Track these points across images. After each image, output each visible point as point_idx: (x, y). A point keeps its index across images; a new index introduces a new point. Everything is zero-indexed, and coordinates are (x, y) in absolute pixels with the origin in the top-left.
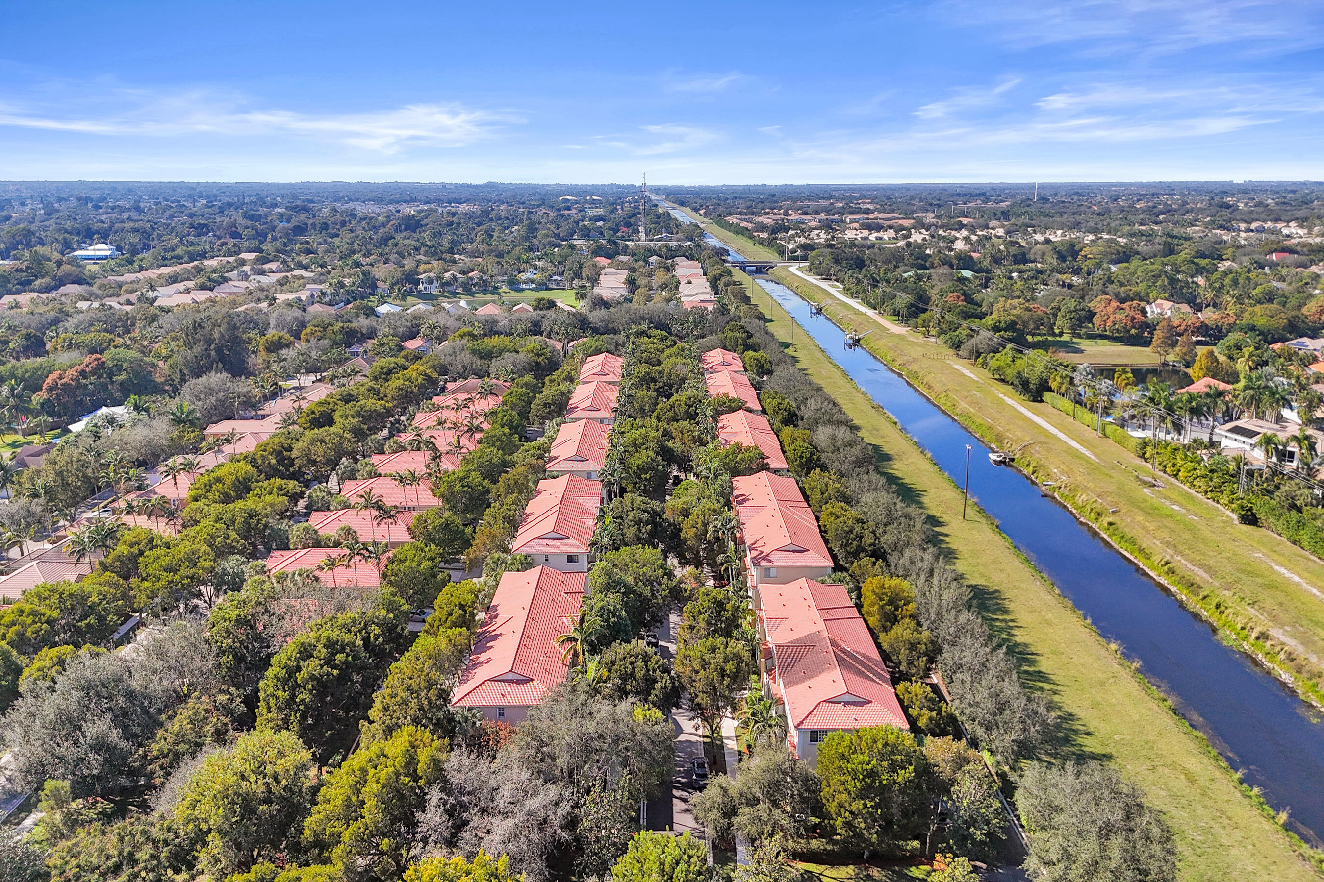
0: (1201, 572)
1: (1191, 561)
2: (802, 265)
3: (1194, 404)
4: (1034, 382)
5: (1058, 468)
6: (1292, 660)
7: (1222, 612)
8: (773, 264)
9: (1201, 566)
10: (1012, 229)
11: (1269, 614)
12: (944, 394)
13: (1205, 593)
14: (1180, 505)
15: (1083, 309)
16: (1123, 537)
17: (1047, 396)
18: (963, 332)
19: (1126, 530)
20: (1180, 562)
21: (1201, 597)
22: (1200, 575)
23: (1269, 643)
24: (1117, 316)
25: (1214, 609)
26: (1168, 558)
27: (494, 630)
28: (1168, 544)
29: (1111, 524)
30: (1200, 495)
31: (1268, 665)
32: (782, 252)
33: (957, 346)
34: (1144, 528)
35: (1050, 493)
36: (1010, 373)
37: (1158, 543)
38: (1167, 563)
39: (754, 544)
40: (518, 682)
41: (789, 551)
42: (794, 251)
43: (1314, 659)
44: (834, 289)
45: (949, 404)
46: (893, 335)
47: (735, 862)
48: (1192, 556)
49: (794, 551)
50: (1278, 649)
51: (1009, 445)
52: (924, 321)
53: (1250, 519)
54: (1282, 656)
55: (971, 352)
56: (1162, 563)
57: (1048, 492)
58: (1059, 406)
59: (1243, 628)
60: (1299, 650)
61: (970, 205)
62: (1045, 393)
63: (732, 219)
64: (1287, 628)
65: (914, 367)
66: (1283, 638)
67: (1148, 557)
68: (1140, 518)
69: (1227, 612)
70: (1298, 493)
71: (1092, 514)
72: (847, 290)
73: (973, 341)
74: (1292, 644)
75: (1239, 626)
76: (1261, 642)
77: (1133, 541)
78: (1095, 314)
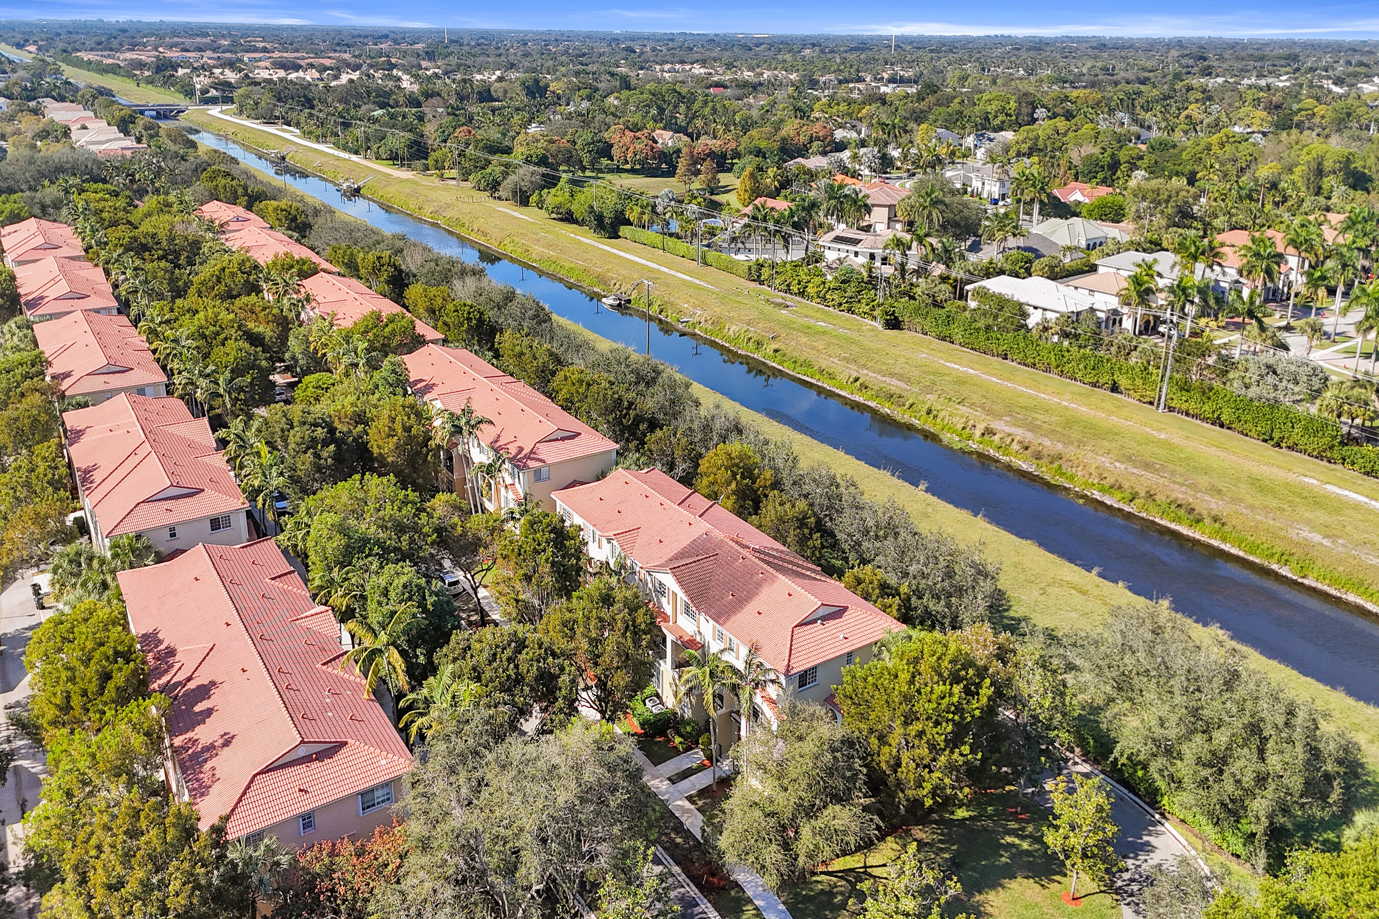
0: (894, 381)
1: (879, 372)
2: (224, 108)
3: (796, 219)
4: (608, 216)
5: (688, 302)
6: (1027, 448)
7: (935, 417)
8: (183, 108)
9: (892, 375)
10: (449, 68)
11: (983, 408)
12: (509, 240)
13: (911, 401)
14: (824, 321)
15: (600, 141)
16: (795, 362)
17: (624, 230)
18: (495, 169)
19: (794, 354)
20: (867, 375)
21: (907, 406)
22: (895, 385)
23: (996, 438)
24: (638, 147)
25: (925, 416)
26: (855, 375)
27: (189, 679)
28: (847, 360)
29: (776, 351)
30: (831, 309)
31: (1005, 459)
32: (189, 92)
33: (493, 186)
34: (813, 348)
35: (690, 330)
36: (577, 209)
37: (836, 360)
38: (856, 380)
39: (496, 441)
40: (321, 756)
41: (557, 440)
42: (205, 91)
43: (1047, 443)
44: (291, 134)
45: (520, 250)
46: (402, 181)
47: (750, 901)
48: (877, 367)
49: (563, 439)
50: (1008, 440)
51: (617, 286)
52: (437, 161)
53: (894, 323)
54: (1015, 446)
55: (514, 193)
56: (851, 380)
57: (687, 330)
58: (642, 239)
59: (964, 428)
60: (1029, 436)
61: (382, 46)
62: (622, 227)
63: (86, 56)
64: (1007, 419)
65: (449, 214)
66: (1008, 429)
67: (831, 376)
68: (804, 339)
69: (941, 415)
70: (936, 289)
71: (750, 344)
72: (307, 134)
73: (512, 178)
74: (1020, 433)
75: (960, 427)
76: (986, 437)
77: (807, 364)
78: (611, 146)
